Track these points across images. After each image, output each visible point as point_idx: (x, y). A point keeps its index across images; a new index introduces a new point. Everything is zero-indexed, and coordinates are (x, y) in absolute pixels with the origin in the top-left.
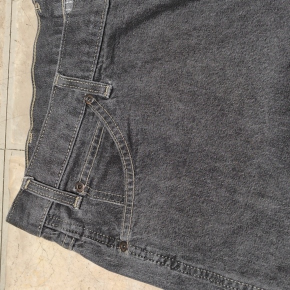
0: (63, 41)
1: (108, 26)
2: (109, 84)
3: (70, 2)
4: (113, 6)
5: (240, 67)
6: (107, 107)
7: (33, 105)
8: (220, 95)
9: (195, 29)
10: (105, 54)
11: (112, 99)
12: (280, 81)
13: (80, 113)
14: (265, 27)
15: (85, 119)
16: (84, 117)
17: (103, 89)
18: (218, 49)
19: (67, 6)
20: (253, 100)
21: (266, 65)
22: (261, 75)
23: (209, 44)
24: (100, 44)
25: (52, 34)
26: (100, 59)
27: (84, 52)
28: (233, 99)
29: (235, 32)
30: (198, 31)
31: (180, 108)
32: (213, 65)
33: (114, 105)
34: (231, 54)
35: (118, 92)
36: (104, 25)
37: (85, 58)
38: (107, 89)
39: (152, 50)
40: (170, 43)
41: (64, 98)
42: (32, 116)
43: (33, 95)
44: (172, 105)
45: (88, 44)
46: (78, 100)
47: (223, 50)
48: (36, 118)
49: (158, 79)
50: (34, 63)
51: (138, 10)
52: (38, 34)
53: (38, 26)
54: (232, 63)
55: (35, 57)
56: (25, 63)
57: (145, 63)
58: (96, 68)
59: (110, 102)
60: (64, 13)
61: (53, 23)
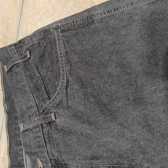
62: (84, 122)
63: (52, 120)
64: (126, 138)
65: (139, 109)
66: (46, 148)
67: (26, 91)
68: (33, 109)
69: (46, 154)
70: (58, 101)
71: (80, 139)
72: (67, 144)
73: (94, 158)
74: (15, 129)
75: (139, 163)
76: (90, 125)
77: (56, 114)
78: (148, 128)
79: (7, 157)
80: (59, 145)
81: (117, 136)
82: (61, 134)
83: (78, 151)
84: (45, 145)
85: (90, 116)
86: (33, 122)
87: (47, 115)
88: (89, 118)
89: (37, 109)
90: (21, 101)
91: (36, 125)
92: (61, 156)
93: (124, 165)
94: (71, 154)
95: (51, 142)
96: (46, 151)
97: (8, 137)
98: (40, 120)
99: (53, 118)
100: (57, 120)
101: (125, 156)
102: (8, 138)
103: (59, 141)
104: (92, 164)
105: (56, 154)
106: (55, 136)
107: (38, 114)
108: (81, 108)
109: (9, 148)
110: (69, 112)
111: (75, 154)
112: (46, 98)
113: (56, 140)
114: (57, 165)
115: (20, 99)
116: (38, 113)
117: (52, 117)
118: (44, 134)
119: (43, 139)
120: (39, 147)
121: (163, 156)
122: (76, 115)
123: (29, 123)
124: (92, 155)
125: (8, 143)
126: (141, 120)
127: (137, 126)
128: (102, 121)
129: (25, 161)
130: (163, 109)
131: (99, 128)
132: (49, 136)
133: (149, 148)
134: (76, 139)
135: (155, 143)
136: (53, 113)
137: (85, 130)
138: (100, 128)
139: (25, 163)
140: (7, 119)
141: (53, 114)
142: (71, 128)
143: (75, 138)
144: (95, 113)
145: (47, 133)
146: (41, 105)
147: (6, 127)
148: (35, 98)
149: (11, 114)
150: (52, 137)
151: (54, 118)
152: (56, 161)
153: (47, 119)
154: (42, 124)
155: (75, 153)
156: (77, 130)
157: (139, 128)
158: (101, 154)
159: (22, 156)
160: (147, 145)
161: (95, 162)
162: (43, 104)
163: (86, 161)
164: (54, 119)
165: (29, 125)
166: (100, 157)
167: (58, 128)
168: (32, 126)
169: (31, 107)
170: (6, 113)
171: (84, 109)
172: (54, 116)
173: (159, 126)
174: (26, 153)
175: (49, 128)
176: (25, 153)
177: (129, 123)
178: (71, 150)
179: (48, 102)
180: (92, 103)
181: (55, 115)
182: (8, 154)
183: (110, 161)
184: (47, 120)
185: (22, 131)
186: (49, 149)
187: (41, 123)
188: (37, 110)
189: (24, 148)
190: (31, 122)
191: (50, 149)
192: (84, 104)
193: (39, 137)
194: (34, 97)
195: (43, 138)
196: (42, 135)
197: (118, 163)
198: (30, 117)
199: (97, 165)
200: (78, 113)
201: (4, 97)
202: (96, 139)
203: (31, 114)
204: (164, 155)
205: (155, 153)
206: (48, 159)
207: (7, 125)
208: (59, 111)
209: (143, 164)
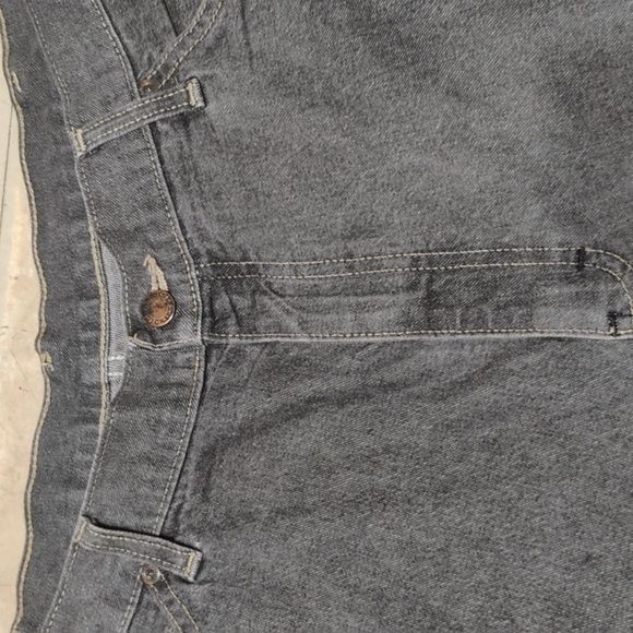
0: (99, 456)
1: (200, 433)
2: (195, 549)
3: (119, 358)
4: (212, 389)
5: (481, 550)
6: (189, 601)
7: (25, 570)
8: (436, 604)
9: (387, 450)
10: (189, 485)
11: (200, 583)
12: (565, 589)
13: (127, 602)
14: (536, 471)
15: (138, 615)
16: (137, 610)
17: (181, 561)
18: (436, 506)
19: (111, 365)
20: (507, 621)
21: (537, 552)
22: (525, 572)
23: (416, 491)
24: (180, 466)
25: (76, 421)
26: (179, 492)
27: (144, 478)
28: (464, 616)
29: (472, 472)
30: (393, 456)
31: (350, 624)
32: (424, 540)
33: (204, 599)
34: (462, 521)
35: (214, 569)
36: (190, 430)
37: (144, 490)
38: (191, 560)
39: (291, 487)
40: (333, 476)
41: (95, 567)
42: (21, 594)
43: (27, 546)
44: (331, 617)
45: (153, 465)
46: (125, 574)
47: (447, 511)
48: (30, 599)
49: (304, 553)
50: (32, 481)
51: (266, 406)
52: (44, 415)
53: (46, 396)
54: (464, 541)
55: (35, 466)
56: (11, 471)
57: (277, 513)
58: (170, 508)
59: (197, 592)
60: (103, 380)
61: (79, 396)
62: (312, 105)
63: (190, 106)
64: (476, 148)
65: (520, 25)
66: (176, 210)
67: (88, 11)
68: (118, 73)
69: (176, 231)
70: (210, 35)
71: (300, 169)
72: (253, 189)
73: (355, 233)
74: (54, 161)
75: (528, 233)
76: (339, 112)
77: (206, 84)
78: (559, 94)
79: (31, 272)
80: (223, 196)
81: (443, 143)
82: (227, 155)
83: (298, 212)
84: (170, 200)
85: (335, 78)
86: (119, 120)
87: (170, 90)
88: (331, 89)
89: (131, 73)
90: (68, 51)
91: (133, 128)
92: (232, 236)
93: (472, 248)
94: (272, 225)
95: (194, 186)
96: (176, 220)
97: (32, 195)
98: (147, 109)
99: (196, 100)
100: (211, 107)
101: (475, 215)
102: (33, 202)
103: (223, 181)
104: (351, 256)
105: (213, 229)
106: (205, 165)
107: (136, 91)
108: (300, 55)
109: (38, 236)
110: (253, 72)
111: (284, 225)
112: (165, 29)
113: (211, 180)
114: (218, 275)
115: (66, 45)
116: (139, 86)
117: (192, 97)
118: (166, 160)
119: (162, 177)
120: (150, 206)
121: (619, 193)
122: (280, 82)
123: (106, 123)
124: (349, 226)
125: (33, 219)
126: (529, 65)
127: (517, 88)
128: (381, 95)
129: (99, 277)
130: (614, 21)
131: (373, 120)
132: (184, 166)
133: (563, 167)
134: (285, 171)
135: (587, 147)
136: (194, 80)
137: (319, 135)
138: (377, 120)
139: (100, 285)
140: (23, 131)
141: (193, 87)
142: (267, 134)
143: (283, 165)
144: (354, 66)
145: (175, 154)
146: (145, 57)
147: (21, 159)
148: (123, 35)
149: (36, 107)
150: (195, 168)
151: (199, 98)
152: (217, 260)
153: (172, 104)
154: (154, 123)
155: (284, 220)
156: (288, 137)
157: (524, 94)
158: (382, 218)
159: (89, 258)
160: (556, 156)
161: (360, 246)
162: (155, 55)
163: (326, 247)
164: (201, 104)
165: (107, 129)
166: (380, 226)
167: (218, 135)
168: (116, 132)
169: (109, 70)
170: (19, 108)
171: (310, 57)
172: (197, 92)
173: (602, 84)
174: (103, 234)
175: (182, 139)
176: (98, 233)
177: (486, 80)
178: (269, 210)
179: (172, 43)
180: (340, 26)
181: (202, 88)
182: (37, 257)
183: (419, 238)
184: (174, 107)
185: (79, 154)
186: (187, 214)
187: (151, 120)
188: (133, 78)
189: (92, 214)
190: (112, 120)
191: (191, 214)
192: (309, 39)
193: (145, 171)
194: (120, 28)
195: (161, 172)
196: (159, 165)
197: (448, 242)
198: (109, 103)
199: (369, 258)
200: (288, 74)
201: (8, 47)
202: (362, 164)
203: (113, 95)
204: (622, 189)
205: (587, 184)
206: (187, 251)
207: (23, 151)
208: (218, 71)
209: (545, 234)
